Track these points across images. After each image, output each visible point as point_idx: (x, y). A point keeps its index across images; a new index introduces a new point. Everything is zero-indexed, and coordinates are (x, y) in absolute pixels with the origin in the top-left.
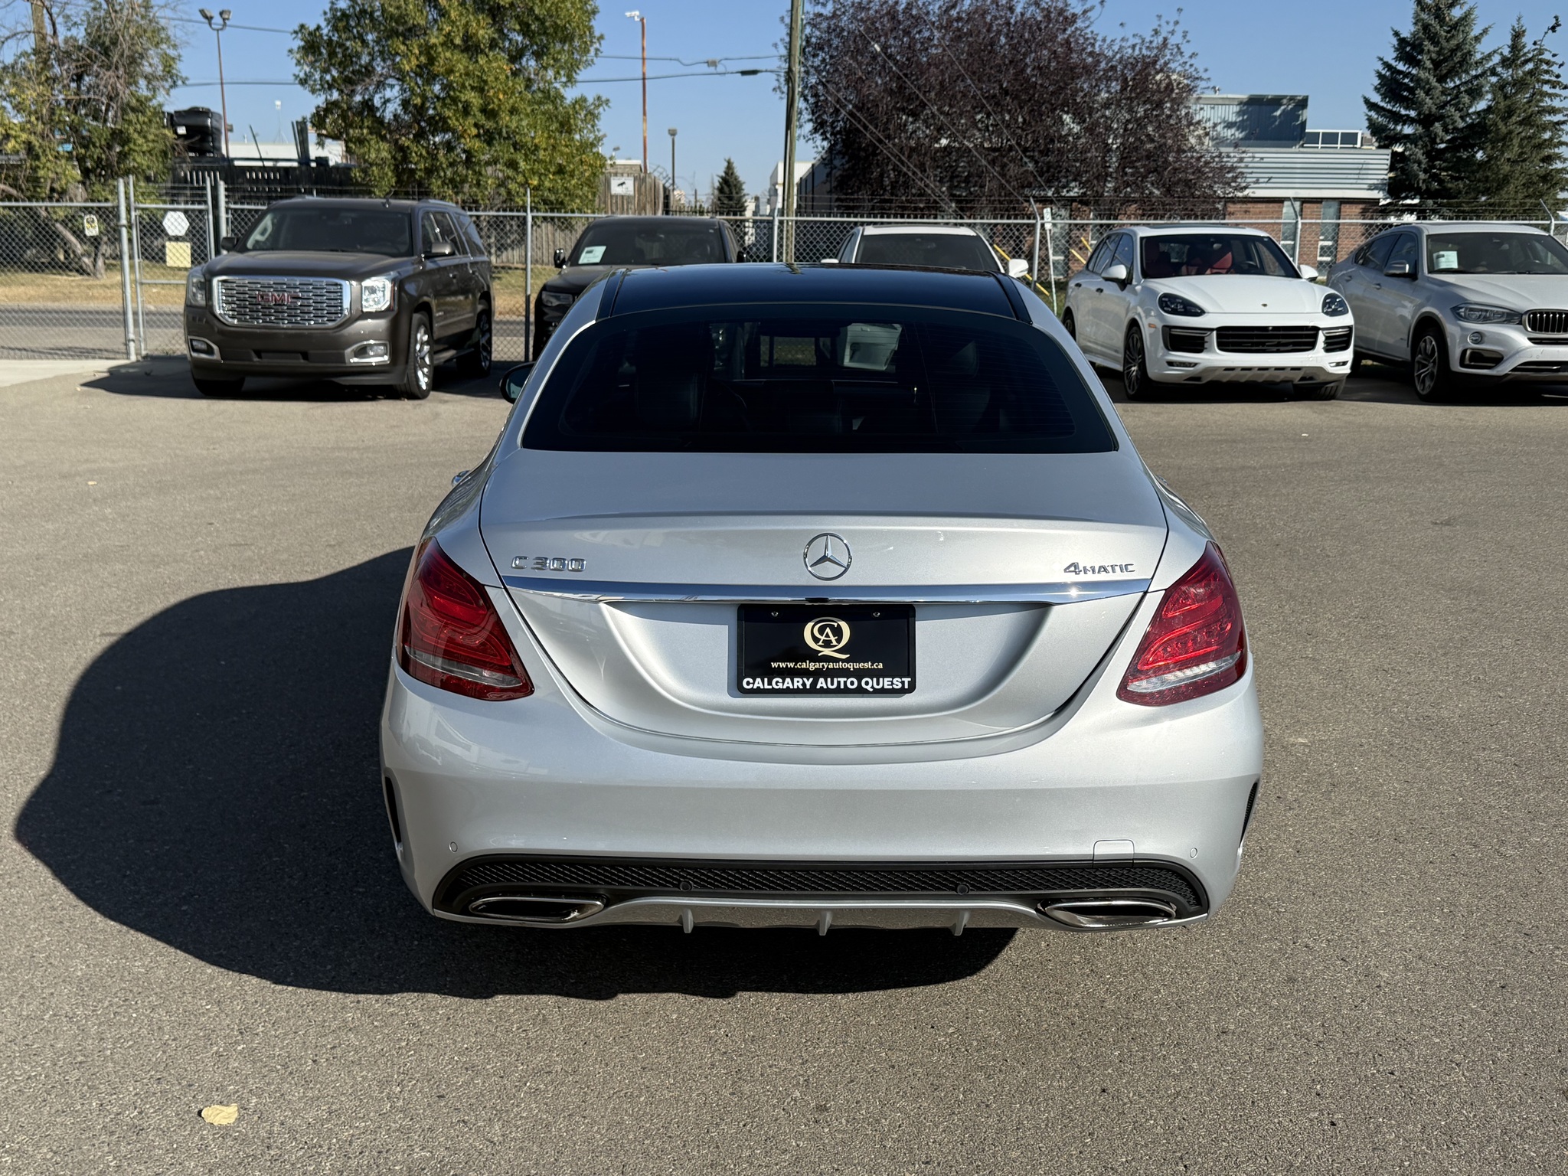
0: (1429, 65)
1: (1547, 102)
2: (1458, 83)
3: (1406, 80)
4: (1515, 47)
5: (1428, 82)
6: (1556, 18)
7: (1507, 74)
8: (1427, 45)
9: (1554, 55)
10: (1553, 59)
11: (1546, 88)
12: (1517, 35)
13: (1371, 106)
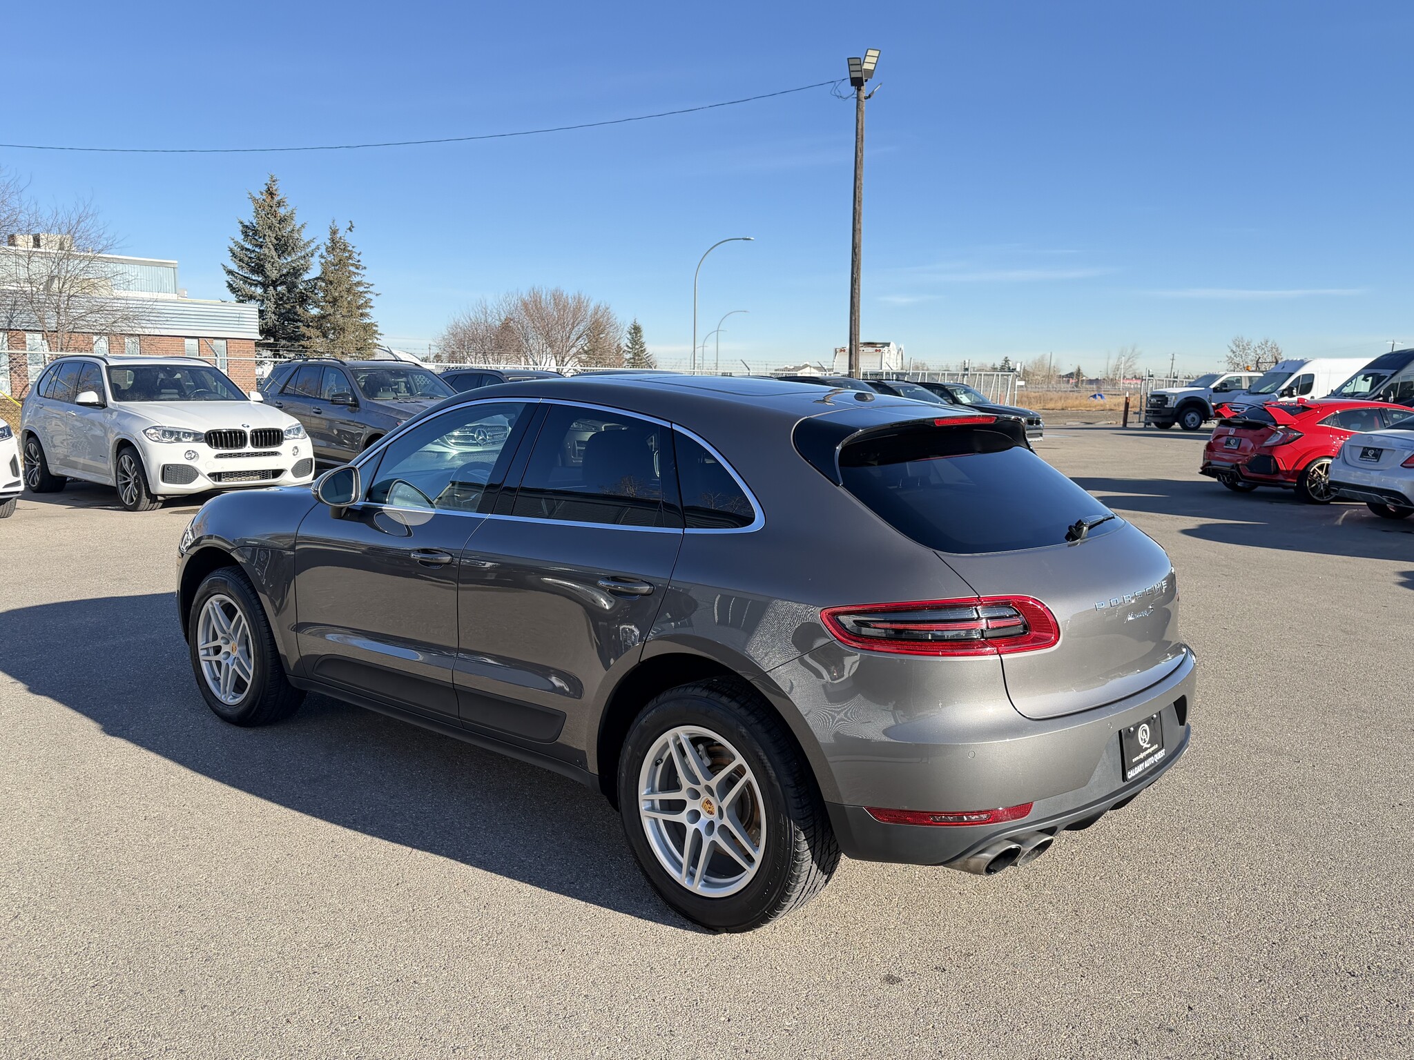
0: (271, 247)
1: (355, 279)
2: (289, 259)
3: (253, 255)
4: (333, 240)
5: (272, 258)
6: (350, 222)
7: (331, 258)
8: (267, 232)
9: (353, 247)
10: (354, 250)
11: (352, 269)
12: (334, 232)
13: (230, 272)
